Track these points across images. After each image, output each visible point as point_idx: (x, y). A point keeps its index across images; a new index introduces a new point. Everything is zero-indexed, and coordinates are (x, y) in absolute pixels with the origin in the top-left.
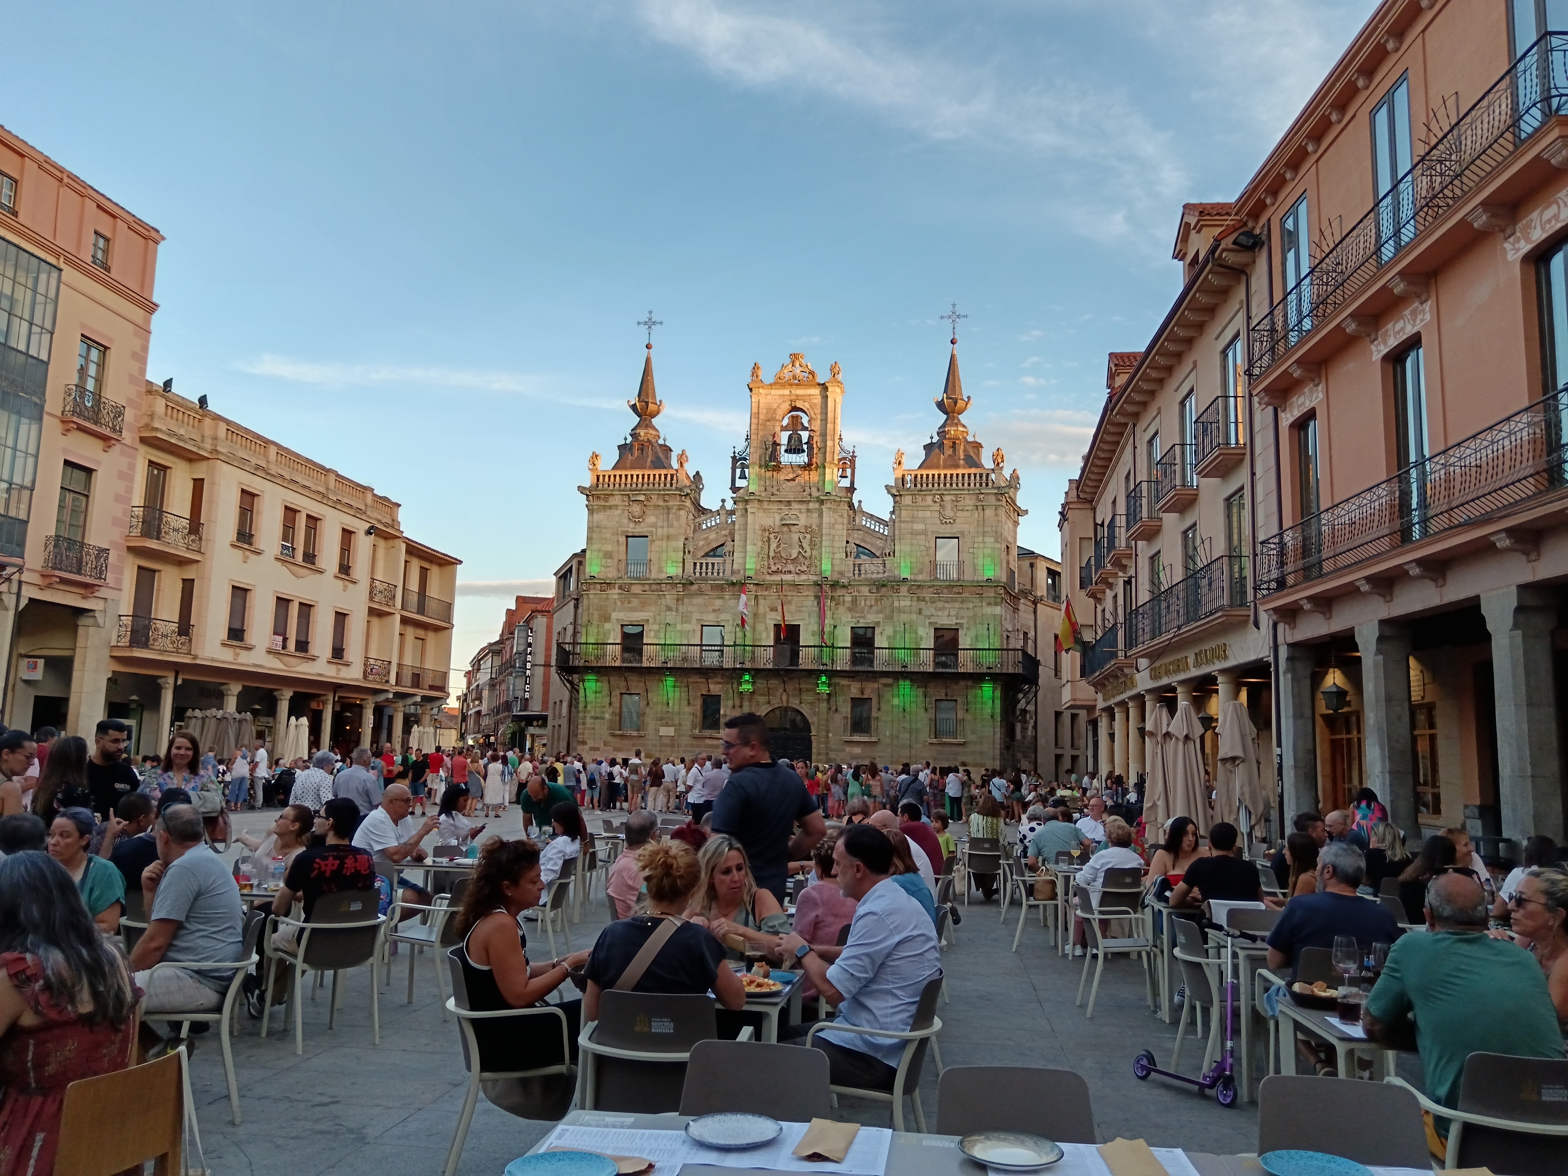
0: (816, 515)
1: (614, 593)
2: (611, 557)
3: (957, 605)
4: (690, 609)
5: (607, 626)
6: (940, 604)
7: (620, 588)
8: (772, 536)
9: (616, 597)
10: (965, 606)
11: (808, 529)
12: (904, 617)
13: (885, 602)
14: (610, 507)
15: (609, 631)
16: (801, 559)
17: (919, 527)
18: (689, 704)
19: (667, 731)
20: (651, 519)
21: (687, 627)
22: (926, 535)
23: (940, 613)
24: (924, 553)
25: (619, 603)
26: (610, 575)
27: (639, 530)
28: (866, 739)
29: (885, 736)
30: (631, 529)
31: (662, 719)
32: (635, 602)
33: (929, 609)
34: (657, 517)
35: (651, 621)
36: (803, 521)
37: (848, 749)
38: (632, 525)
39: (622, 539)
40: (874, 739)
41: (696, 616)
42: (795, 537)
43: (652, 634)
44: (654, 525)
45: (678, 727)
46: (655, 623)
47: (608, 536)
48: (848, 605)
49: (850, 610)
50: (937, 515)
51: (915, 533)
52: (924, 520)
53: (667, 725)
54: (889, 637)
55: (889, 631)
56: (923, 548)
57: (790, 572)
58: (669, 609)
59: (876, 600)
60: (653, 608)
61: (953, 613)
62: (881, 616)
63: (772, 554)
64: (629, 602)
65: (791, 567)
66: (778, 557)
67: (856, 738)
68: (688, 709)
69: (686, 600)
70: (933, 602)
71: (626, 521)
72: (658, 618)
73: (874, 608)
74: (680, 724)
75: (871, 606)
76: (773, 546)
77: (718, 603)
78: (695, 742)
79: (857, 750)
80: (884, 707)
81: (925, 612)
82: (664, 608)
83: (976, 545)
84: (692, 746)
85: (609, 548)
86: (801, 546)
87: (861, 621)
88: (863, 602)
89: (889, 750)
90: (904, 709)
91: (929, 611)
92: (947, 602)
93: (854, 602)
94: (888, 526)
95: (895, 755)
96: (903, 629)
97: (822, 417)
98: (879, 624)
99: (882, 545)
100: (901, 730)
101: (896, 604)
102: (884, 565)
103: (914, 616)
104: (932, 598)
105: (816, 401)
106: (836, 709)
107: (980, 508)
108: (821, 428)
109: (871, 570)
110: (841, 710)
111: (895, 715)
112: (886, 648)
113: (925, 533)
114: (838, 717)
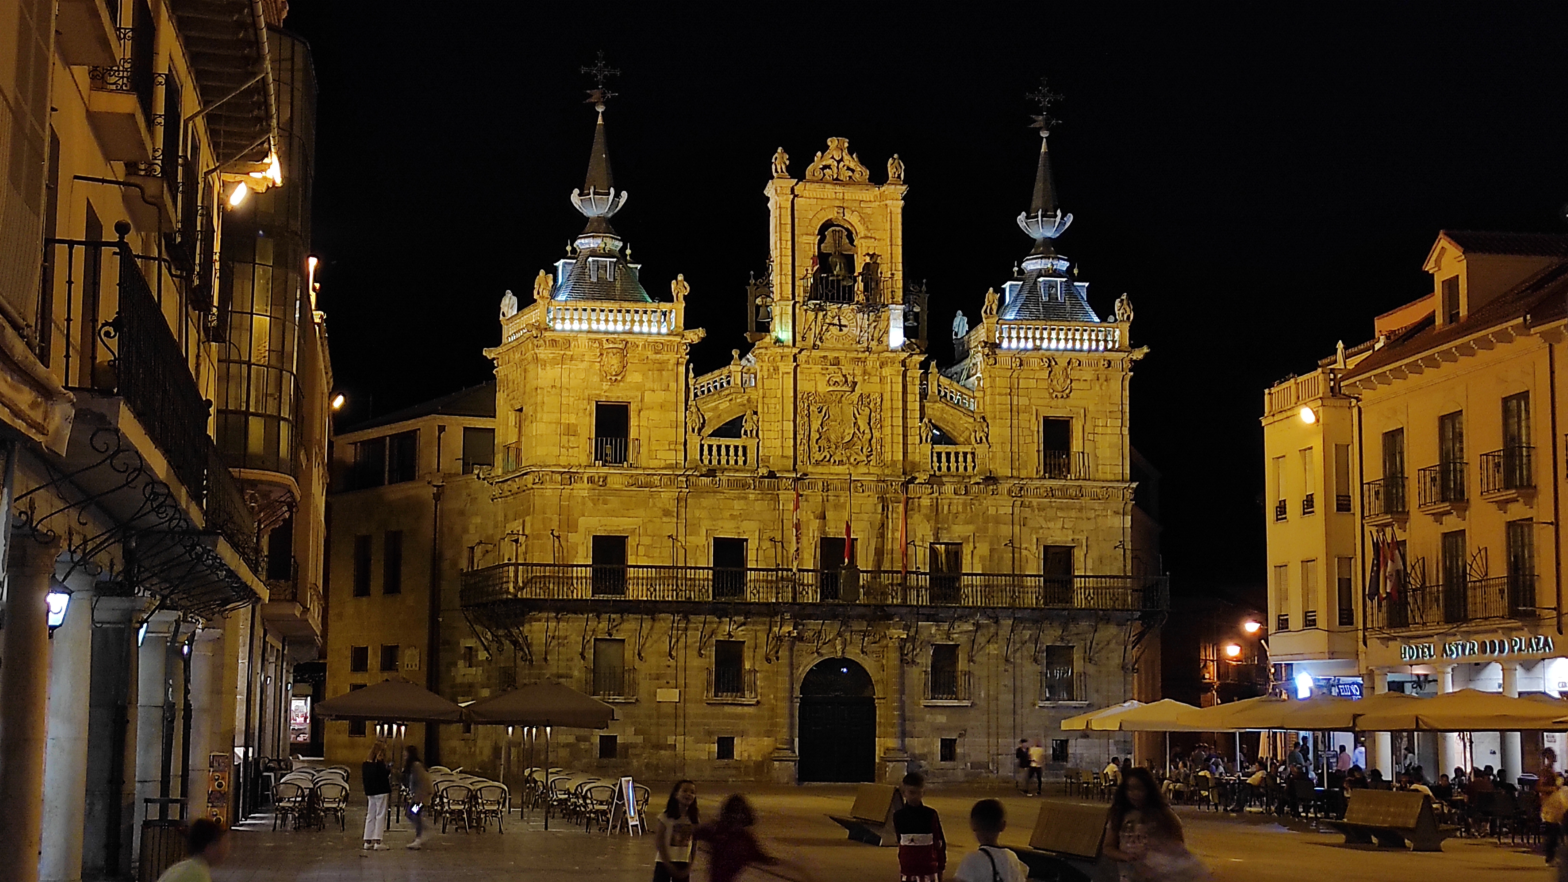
1: (583, 490)
3: (1073, 514)
4: (697, 513)
5: (573, 538)
6: (1051, 513)
7: (590, 480)
8: (813, 408)
9: (585, 493)
10: (1084, 515)
11: (865, 399)
12: (1005, 530)
13: (977, 508)
15: (576, 546)
16: (857, 444)
17: (1020, 401)
18: (699, 655)
19: (668, 695)
20: (635, 378)
21: (694, 541)
22: (1031, 413)
23: (1051, 525)
24: (1029, 439)
25: (590, 504)
27: (616, 393)
28: (955, 703)
29: (979, 697)
30: (605, 391)
31: (659, 677)
32: (614, 503)
33: (1039, 518)
34: (643, 375)
35: (638, 531)
36: (858, 387)
37: (928, 717)
38: (605, 386)
39: (591, 407)
40: (966, 703)
41: (707, 524)
42: (848, 410)
43: (640, 551)
44: (640, 387)
45: (685, 689)
46: (645, 534)
48: (923, 512)
49: (927, 519)
50: (1044, 385)
51: (1014, 410)
52: (1027, 393)
53: (668, 686)
54: (982, 558)
55: (983, 549)
56: (1026, 432)
57: (842, 463)
58: (666, 513)
59: (965, 505)
60: (641, 512)
61: (1069, 525)
62: (971, 527)
64: (605, 502)
65: (842, 455)
66: (823, 439)
67: (940, 703)
68: (698, 663)
69: (690, 501)
70: (1041, 509)
71: (596, 379)
72: (649, 526)
73: (962, 517)
74: (686, 685)
75: (956, 514)
76: (817, 423)
77: (738, 505)
78: (709, 710)
79: (941, 719)
80: (975, 658)
81: (1031, 524)
82: (659, 512)
84: (704, 716)
86: (857, 425)
87: (943, 534)
88: (946, 507)
89: (985, 717)
90: (1007, 660)
91: (1037, 520)
92: (1061, 509)
93: (934, 507)
94: (974, 398)
95: (993, 724)
96: (1002, 547)
97: (879, 235)
98: (967, 538)
99: (968, 425)
100: (1002, 688)
101: (992, 511)
102: (974, 455)
103: (1017, 529)
104: (1039, 503)
105: (869, 211)
106: (913, 661)
107: (1103, 377)
108: (879, 252)
109: (954, 461)
110: (919, 662)
111: (993, 669)
112: (976, 574)
113: (1029, 410)
114: (914, 672)
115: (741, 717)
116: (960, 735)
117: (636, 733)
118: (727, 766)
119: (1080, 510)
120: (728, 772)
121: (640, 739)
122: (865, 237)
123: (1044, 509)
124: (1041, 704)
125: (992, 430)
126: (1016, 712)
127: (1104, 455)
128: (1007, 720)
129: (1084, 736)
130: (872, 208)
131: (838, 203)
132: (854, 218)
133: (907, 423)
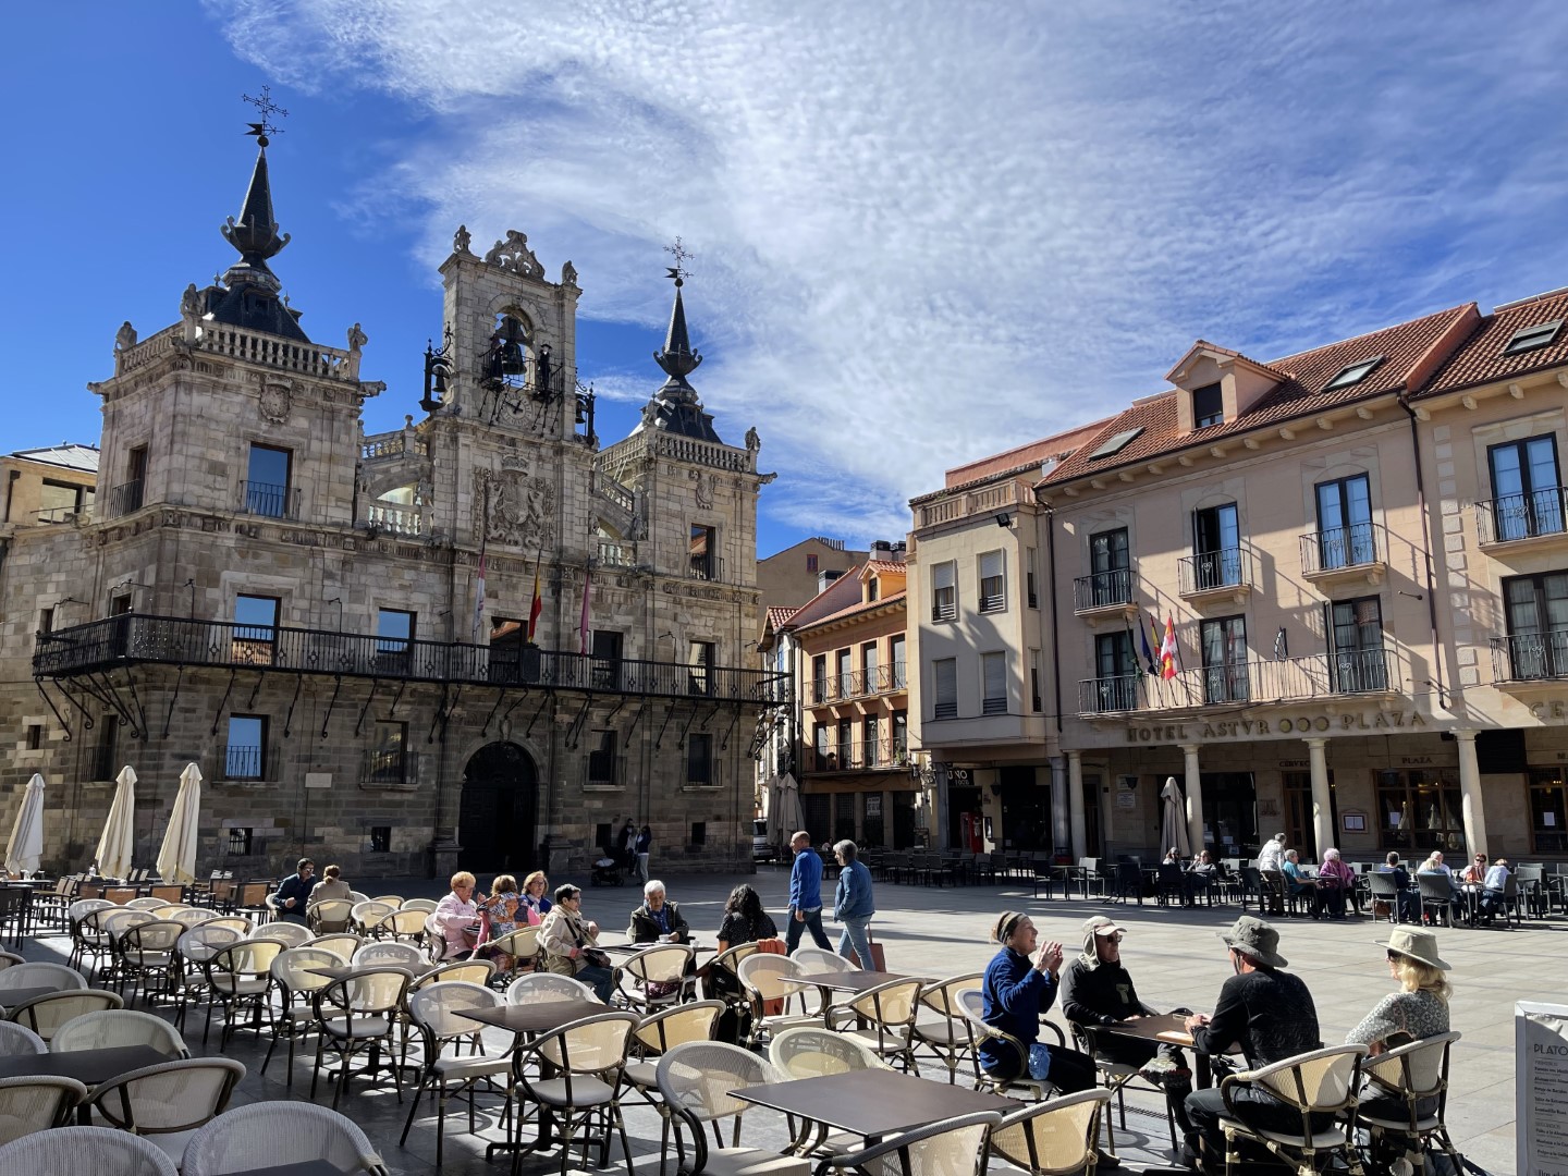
0: (549, 466)
1: (229, 539)
2: (223, 474)
3: (714, 613)
4: (363, 579)
5: (212, 593)
6: (696, 610)
7: (239, 529)
8: (491, 485)
9: (231, 543)
10: (721, 615)
11: (538, 484)
12: (659, 624)
13: (637, 601)
14: (225, 388)
15: (216, 602)
16: (532, 527)
17: (674, 506)
18: (357, 734)
19: (319, 781)
20: (301, 423)
21: (359, 609)
22: (683, 519)
23: (696, 622)
24: (680, 542)
25: (236, 557)
26: (220, 504)
27: (278, 436)
28: (609, 789)
29: (632, 782)
30: (263, 430)
31: (309, 759)
32: (267, 558)
33: (685, 615)
34: (311, 421)
35: (296, 593)
36: (532, 471)
37: (586, 803)
38: (264, 426)
39: (246, 447)
41: (373, 592)
42: (524, 492)
43: (296, 615)
44: (306, 434)
45: (337, 772)
46: (302, 596)
47: (220, 436)
48: (592, 599)
49: (594, 606)
50: (693, 495)
51: (669, 513)
52: (679, 499)
53: (319, 770)
54: (639, 649)
55: (639, 639)
56: (679, 535)
57: (516, 543)
58: (328, 575)
59: (626, 597)
60: (299, 572)
61: (710, 623)
62: (631, 618)
63: (492, 512)
64: (256, 556)
65: (517, 535)
66: (501, 517)
67: (597, 787)
68: (353, 743)
69: (356, 565)
70: (689, 606)
71: (254, 417)
72: (308, 588)
73: (623, 607)
74: (340, 769)
75: (620, 605)
76: (493, 500)
77: (409, 575)
78: (365, 796)
79: (598, 804)
80: (634, 743)
82: (321, 573)
83: (733, 541)
84: (358, 804)
85: (221, 457)
86: (531, 508)
87: (608, 622)
88: (610, 598)
89: (636, 803)
90: (658, 746)
91: (685, 617)
92: (705, 607)
93: (599, 596)
94: (633, 499)
95: (644, 809)
96: (657, 639)
97: (554, 330)
98: (628, 629)
99: (628, 523)
100: (653, 774)
101: (649, 604)
102: (635, 551)
103: (669, 623)
104: (688, 601)
105: (545, 307)
106: (575, 746)
107: (738, 495)
108: (556, 347)
109: (619, 555)
110: (580, 747)
111: (646, 755)
112: (635, 661)
113: (681, 516)
114: (575, 757)
115: (400, 804)
117: (278, 824)
118: (382, 861)
119: (719, 610)
120: (382, 867)
121: (280, 832)
122: (540, 330)
123: (691, 607)
124: (686, 788)
125: (651, 529)
126: (663, 797)
127: (738, 563)
128: (655, 805)
129: (718, 818)
130: (548, 303)
131: (516, 292)
132: (531, 310)
133: (577, 512)
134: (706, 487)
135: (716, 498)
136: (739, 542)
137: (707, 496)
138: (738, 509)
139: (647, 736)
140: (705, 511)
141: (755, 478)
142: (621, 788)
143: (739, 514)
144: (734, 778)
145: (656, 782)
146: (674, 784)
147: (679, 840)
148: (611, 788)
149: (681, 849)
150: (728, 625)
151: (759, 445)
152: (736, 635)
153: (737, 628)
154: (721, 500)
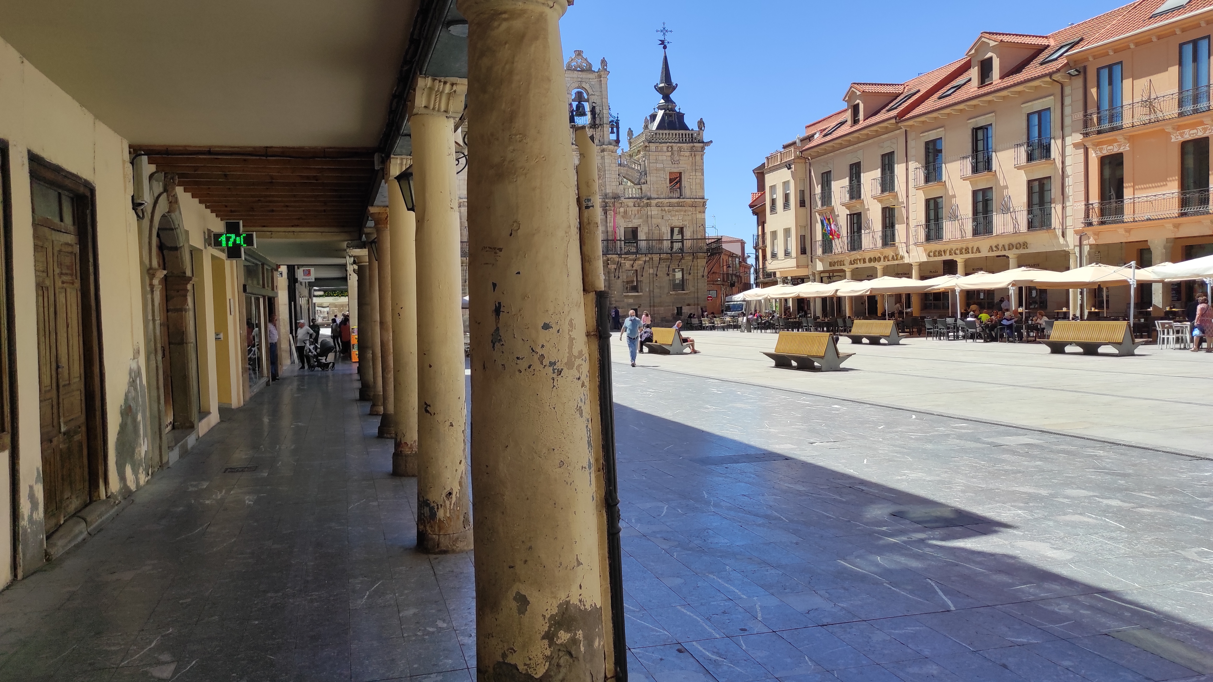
3: (682, 213)
6: (674, 213)
10: (686, 214)
12: (655, 221)
13: (643, 212)
17: (660, 166)
22: (665, 171)
23: (673, 218)
24: (663, 182)
29: (646, 291)
33: (667, 217)
48: (622, 214)
49: (623, 217)
50: (669, 158)
51: (657, 170)
52: (662, 162)
54: (646, 233)
55: (646, 230)
56: (663, 179)
59: (638, 211)
61: (680, 218)
62: (641, 220)
67: (630, 294)
70: (669, 212)
73: (637, 216)
75: (635, 215)
79: (631, 301)
80: (646, 274)
81: (664, 218)
83: (691, 177)
87: (630, 223)
88: (630, 212)
89: (649, 299)
90: (657, 275)
92: (677, 211)
93: (625, 212)
94: (640, 165)
95: (652, 302)
96: (654, 228)
97: (597, 93)
98: (640, 225)
99: (638, 177)
100: (655, 287)
101: (649, 213)
102: (641, 189)
103: (660, 220)
104: (668, 209)
105: (593, 83)
106: (619, 277)
107: (693, 155)
108: (598, 101)
109: (632, 191)
110: (621, 277)
111: (651, 279)
112: (644, 240)
113: (663, 169)
114: (619, 282)
116: (639, 307)
119: (685, 211)
122: (592, 95)
123: (670, 212)
124: (671, 293)
125: (648, 178)
126: (660, 297)
127: (694, 188)
128: (657, 300)
129: (689, 305)
130: (594, 82)
131: (580, 80)
132: (587, 86)
133: (614, 176)
134: (676, 153)
135: (681, 158)
136: (695, 177)
137: (676, 157)
138: (694, 161)
139: (651, 271)
140: (676, 165)
141: (701, 145)
142: (641, 294)
143: (694, 164)
144: (696, 287)
145: (657, 291)
146: (666, 291)
147: (670, 315)
148: (636, 294)
149: (671, 318)
150: (690, 218)
151: (704, 127)
152: (694, 222)
153: (695, 218)
154: (684, 158)
